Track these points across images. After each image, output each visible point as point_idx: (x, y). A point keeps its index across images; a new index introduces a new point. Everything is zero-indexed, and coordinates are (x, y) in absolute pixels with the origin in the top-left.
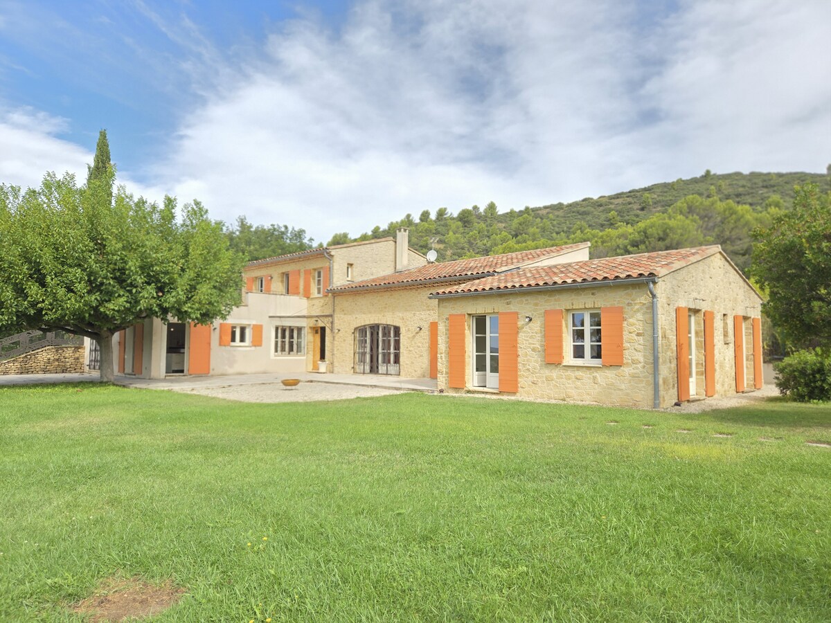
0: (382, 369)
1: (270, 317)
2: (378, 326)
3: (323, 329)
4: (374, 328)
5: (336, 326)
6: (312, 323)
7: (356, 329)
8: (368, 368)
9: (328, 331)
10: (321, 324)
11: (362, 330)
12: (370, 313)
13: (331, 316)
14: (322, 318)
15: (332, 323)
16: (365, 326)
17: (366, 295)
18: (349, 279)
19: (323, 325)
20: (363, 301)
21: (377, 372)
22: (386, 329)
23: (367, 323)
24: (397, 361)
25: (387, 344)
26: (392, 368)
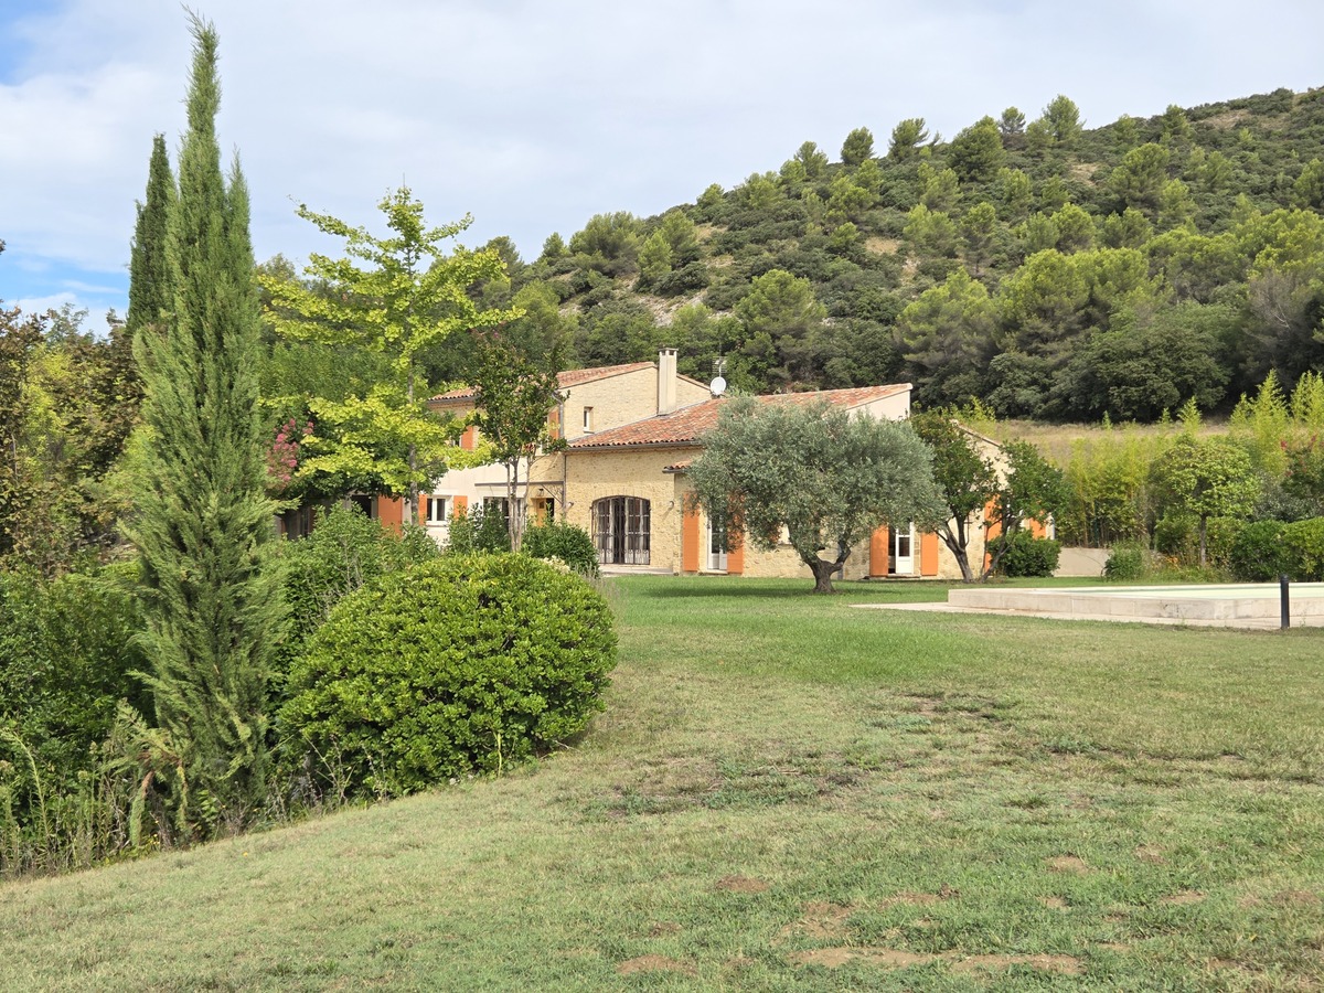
0: (629, 556)
1: (476, 485)
2: (623, 498)
3: (551, 501)
4: (619, 502)
5: (569, 497)
6: (534, 492)
7: (595, 502)
8: (610, 556)
9: (557, 504)
10: (547, 495)
11: (602, 504)
12: (613, 480)
13: (561, 483)
14: (548, 487)
15: (563, 493)
16: (606, 498)
17: (608, 456)
18: (587, 429)
19: (550, 496)
20: (604, 465)
21: (623, 562)
22: (634, 501)
23: (609, 494)
24: (647, 547)
25: (634, 526)
26: (641, 556)
